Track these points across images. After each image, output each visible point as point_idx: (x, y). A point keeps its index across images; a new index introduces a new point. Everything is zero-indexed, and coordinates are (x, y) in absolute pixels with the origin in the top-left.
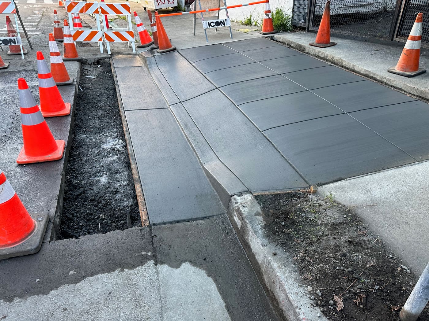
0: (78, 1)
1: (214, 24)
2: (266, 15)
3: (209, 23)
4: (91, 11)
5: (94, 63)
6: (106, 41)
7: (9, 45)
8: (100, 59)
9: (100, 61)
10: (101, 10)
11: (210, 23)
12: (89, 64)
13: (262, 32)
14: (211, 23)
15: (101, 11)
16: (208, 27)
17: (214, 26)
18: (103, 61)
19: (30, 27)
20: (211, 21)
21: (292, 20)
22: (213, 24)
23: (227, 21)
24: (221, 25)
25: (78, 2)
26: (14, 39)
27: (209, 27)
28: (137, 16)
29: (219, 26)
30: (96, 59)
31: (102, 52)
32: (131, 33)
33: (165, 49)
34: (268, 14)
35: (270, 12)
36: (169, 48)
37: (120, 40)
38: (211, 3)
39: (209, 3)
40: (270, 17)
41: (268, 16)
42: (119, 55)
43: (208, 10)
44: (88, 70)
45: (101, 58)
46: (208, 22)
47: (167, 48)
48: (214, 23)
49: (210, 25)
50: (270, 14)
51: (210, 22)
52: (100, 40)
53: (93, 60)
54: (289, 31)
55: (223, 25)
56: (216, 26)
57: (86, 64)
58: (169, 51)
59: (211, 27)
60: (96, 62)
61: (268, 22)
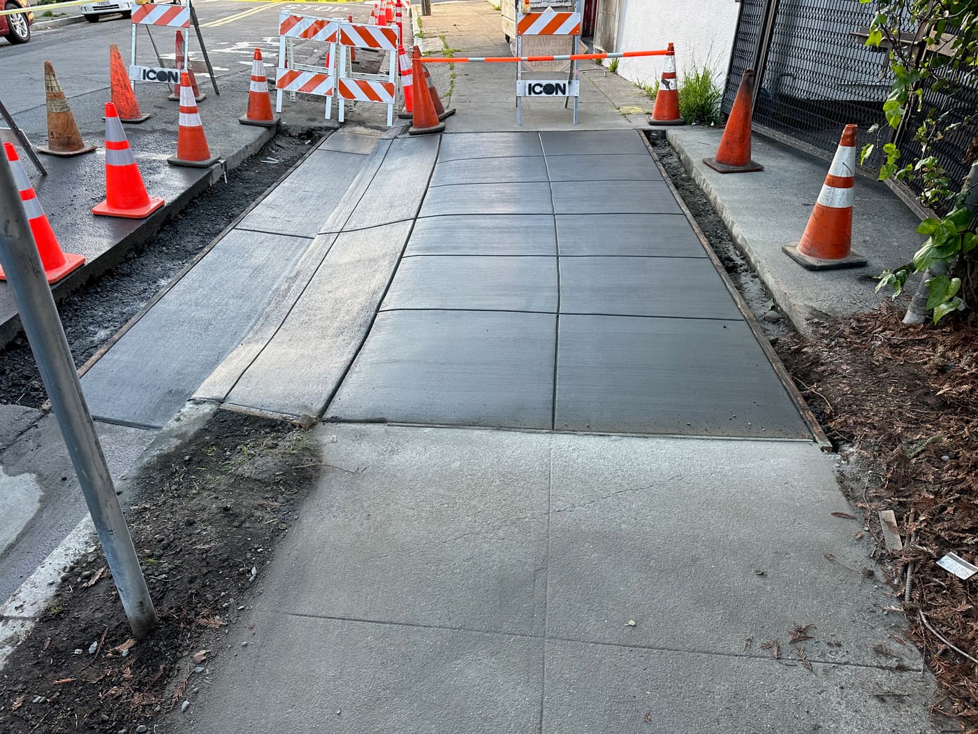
0: (303, 15)
1: (542, 89)
2: (663, 81)
3: (530, 85)
4: (321, 36)
5: (300, 135)
6: (340, 96)
7: (167, 82)
8: (313, 130)
9: (314, 132)
10: (340, 35)
11: (532, 86)
12: (290, 136)
13: (652, 118)
14: (534, 86)
15: (340, 38)
16: (527, 95)
17: (541, 92)
18: (319, 134)
19: (270, 51)
20: (537, 82)
21: (723, 102)
22: (538, 89)
23: (571, 85)
24: (557, 93)
25: (302, 18)
26: (176, 73)
27: (530, 93)
28: (404, 53)
29: (551, 94)
30: (305, 129)
31: (328, 116)
32: (390, 88)
33: (421, 128)
34: (668, 80)
35: (673, 75)
36: (429, 127)
37: (366, 99)
38: (555, 44)
39: (551, 44)
40: (672, 88)
41: (667, 84)
42: (356, 126)
43: (526, 58)
44: (280, 146)
45: (316, 127)
46: (528, 82)
47: (426, 127)
48: (541, 85)
49: (531, 89)
50: (672, 81)
51: (533, 83)
52: (329, 93)
53: (300, 128)
54: (712, 124)
55: (560, 94)
56: (543, 94)
57: (284, 135)
58: (428, 133)
59: (533, 94)
60: (305, 134)
61: (667, 98)
